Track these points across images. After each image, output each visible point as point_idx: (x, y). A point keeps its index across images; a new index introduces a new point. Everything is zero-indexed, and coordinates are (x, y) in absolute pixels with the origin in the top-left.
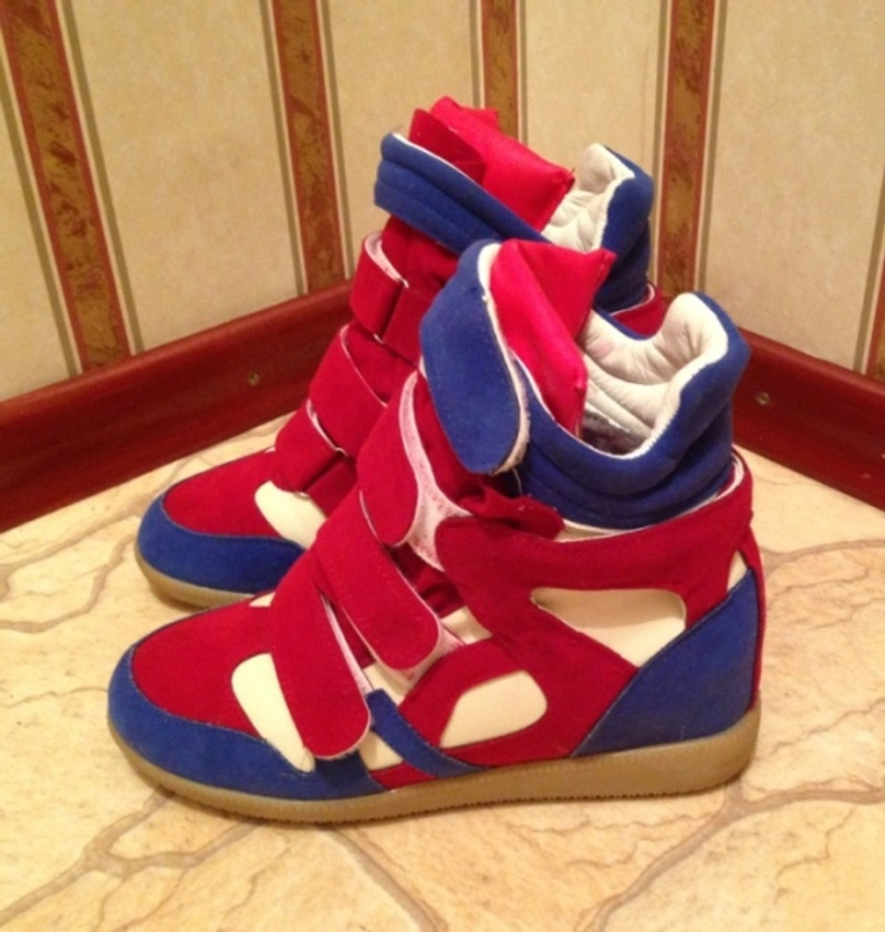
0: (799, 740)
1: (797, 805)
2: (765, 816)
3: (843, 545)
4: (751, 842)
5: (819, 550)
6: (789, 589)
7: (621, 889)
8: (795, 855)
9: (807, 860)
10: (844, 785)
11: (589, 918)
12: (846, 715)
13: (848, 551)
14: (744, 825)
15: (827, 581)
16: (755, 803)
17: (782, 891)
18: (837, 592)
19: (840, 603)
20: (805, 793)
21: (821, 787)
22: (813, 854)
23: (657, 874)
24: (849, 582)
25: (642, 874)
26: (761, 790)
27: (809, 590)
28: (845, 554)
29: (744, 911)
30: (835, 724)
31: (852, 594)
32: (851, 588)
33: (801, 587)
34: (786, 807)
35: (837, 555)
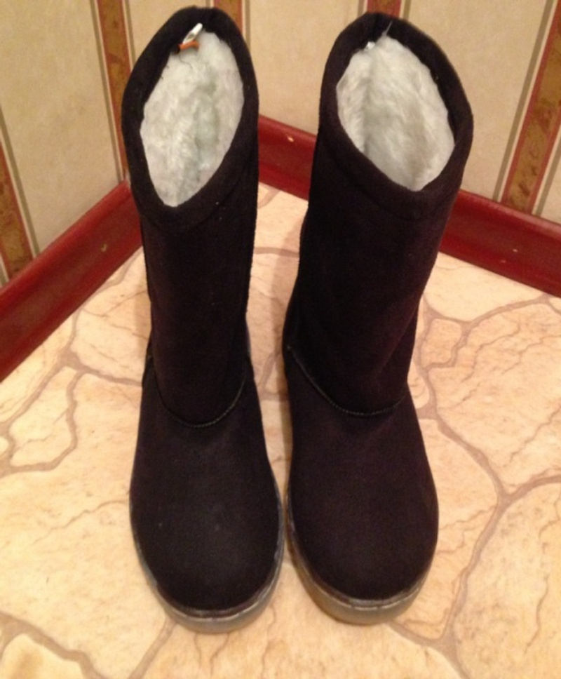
0: (521, 449)
1: (534, 491)
2: (520, 502)
3: (500, 310)
4: (520, 519)
5: (488, 316)
6: (481, 347)
7: (466, 564)
8: (543, 522)
9: (551, 523)
10: (552, 473)
11: (457, 585)
12: (539, 427)
13: (505, 314)
14: (512, 509)
15: (500, 337)
16: (513, 494)
17: (545, 545)
18: (508, 344)
19: (511, 351)
20: (536, 482)
21: (541, 477)
22: (552, 519)
23: (481, 550)
24: (511, 336)
25: (473, 551)
26: (513, 485)
27: (492, 346)
28: (503, 316)
29: (531, 561)
30: (536, 435)
31: (516, 344)
32: (514, 339)
33: (487, 344)
34: (529, 493)
35: (499, 318)
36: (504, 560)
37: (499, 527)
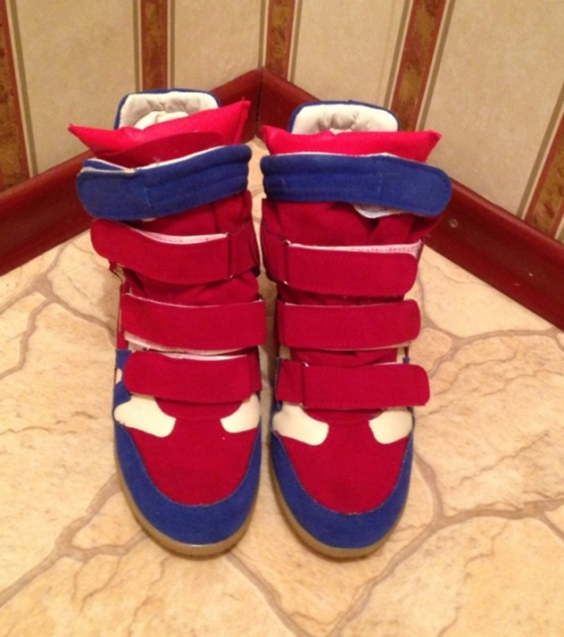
0: (475, 475)
1: (475, 519)
2: (457, 527)
3: (500, 333)
4: (450, 543)
5: (485, 336)
6: (467, 366)
8: (475, 552)
9: (482, 555)
10: (501, 507)
11: (361, 591)
12: (502, 459)
13: (503, 338)
14: (445, 532)
15: (491, 361)
16: (452, 517)
17: (468, 575)
18: (498, 369)
19: (499, 377)
20: (481, 511)
21: (488, 508)
22: (485, 552)
23: (397, 564)
24: (504, 361)
25: (389, 563)
26: (454, 509)
27: (479, 367)
28: (502, 341)
29: (447, 587)
30: (496, 465)
31: (506, 371)
32: (505, 366)
33: (475, 364)
34: (470, 520)
35: (496, 340)
36: (419, 580)
37: (426, 546)
